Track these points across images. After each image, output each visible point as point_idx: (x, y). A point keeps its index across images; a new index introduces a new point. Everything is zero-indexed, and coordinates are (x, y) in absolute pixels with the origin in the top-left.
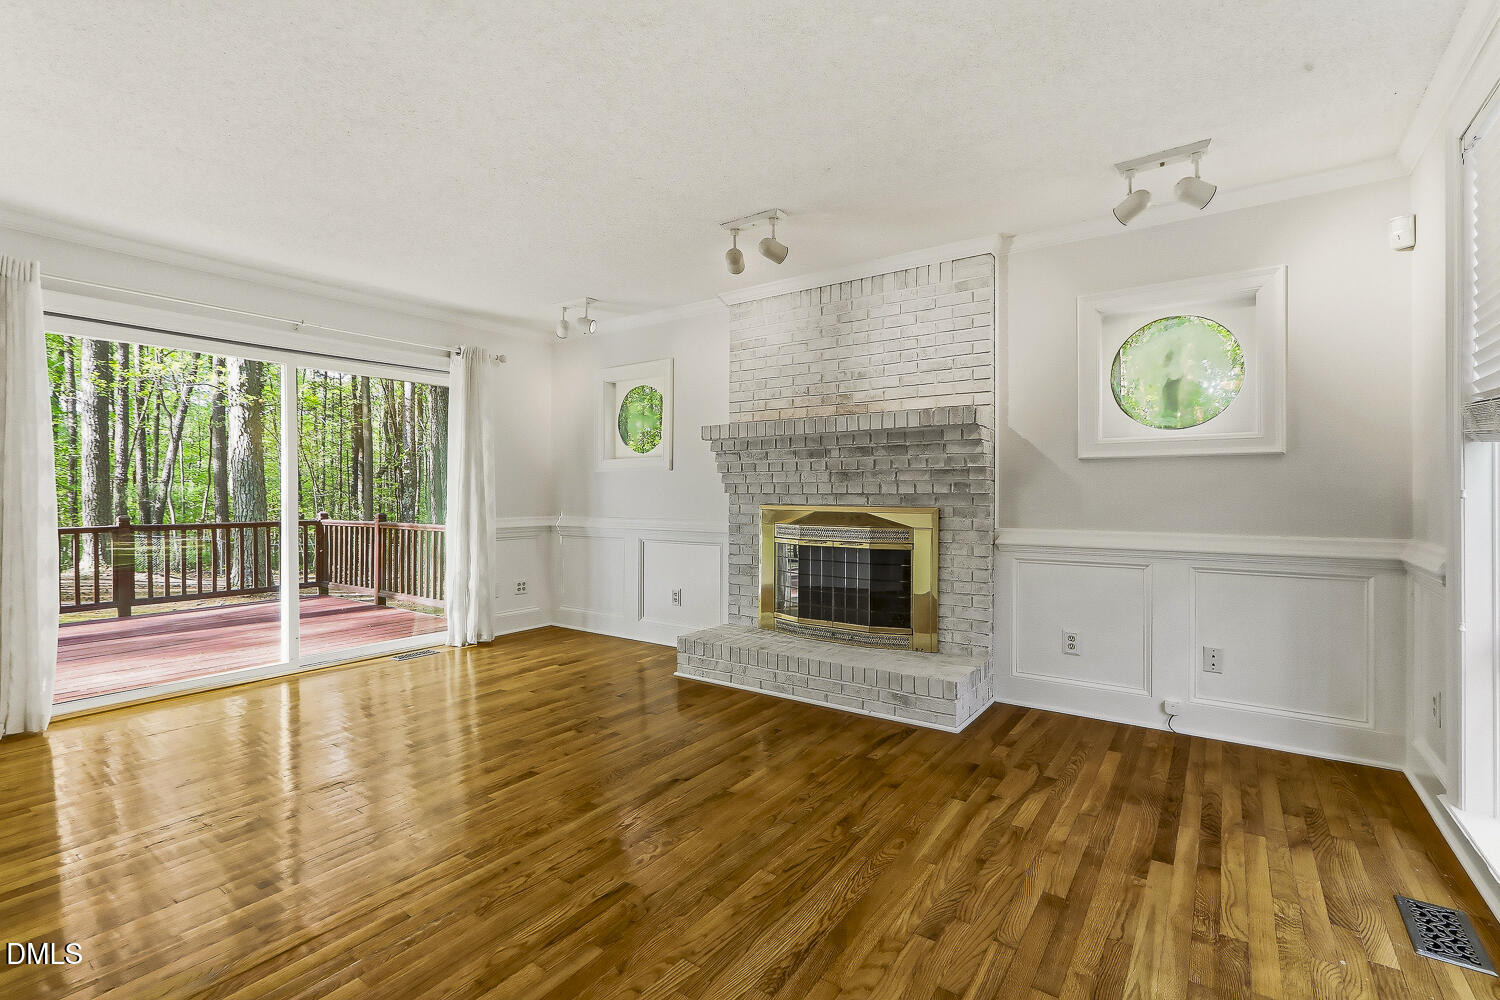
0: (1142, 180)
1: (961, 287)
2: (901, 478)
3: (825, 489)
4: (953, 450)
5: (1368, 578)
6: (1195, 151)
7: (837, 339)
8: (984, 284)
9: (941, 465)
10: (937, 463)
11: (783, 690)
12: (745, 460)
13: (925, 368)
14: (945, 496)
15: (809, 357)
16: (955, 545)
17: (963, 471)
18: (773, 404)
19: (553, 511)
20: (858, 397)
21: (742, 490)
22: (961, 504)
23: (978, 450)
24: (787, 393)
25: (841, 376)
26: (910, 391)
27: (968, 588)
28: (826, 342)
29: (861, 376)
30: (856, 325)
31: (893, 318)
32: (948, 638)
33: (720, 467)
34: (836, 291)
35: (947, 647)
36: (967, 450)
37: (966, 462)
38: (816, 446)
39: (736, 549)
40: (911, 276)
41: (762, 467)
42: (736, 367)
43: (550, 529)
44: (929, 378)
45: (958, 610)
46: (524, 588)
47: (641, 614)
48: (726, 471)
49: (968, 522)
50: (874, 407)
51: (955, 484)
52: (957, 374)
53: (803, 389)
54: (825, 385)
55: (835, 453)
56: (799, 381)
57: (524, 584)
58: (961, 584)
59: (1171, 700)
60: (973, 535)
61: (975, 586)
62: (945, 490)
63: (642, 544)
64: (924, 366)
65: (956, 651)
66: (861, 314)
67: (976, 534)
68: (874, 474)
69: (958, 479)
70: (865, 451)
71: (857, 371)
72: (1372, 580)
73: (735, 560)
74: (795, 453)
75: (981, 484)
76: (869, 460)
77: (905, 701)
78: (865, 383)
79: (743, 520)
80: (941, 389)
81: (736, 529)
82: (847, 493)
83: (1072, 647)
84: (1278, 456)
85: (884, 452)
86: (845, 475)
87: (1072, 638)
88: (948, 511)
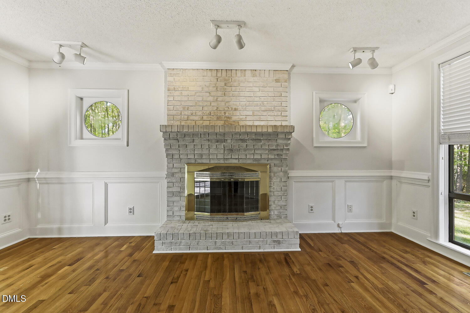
0: (359, 55)
1: (277, 81)
2: (257, 152)
3: (221, 156)
4: (280, 141)
5: (384, 181)
6: (373, 50)
7: (225, 93)
8: (286, 82)
9: (274, 147)
10: (273, 147)
11: (220, 248)
12: (181, 143)
13: (263, 109)
14: (272, 159)
15: (211, 99)
16: (275, 178)
17: (281, 150)
18: (192, 118)
19: (30, 169)
20: (234, 118)
21: (176, 156)
22: (277, 162)
23: (289, 142)
24: (200, 113)
25: (226, 109)
26: (257, 118)
27: (280, 194)
28: (219, 93)
29: (236, 110)
30: (233, 88)
31: (250, 88)
32: (272, 213)
33: (165, 145)
34: (224, 73)
35: (272, 217)
36: (285, 142)
37: (283, 146)
38: (220, 138)
39: (170, 184)
40: (257, 73)
41: (191, 146)
42: (171, 99)
43: (28, 180)
44: (265, 113)
45: (276, 202)
46: (9, 219)
47: (106, 222)
48: (169, 147)
49: (280, 169)
50: (242, 123)
51: (277, 155)
52: (276, 113)
53: (208, 112)
54: (219, 112)
55: (229, 141)
56: (205, 108)
57: (9, 216)
58: (277, 192)
59: (340, 223)
60: (281, 174)
61: (282, 192)
62: (273, 157)
63: (106, 185)
64: (263, 108)
65: (276, 217)
66: (235, 84)
67: (283, 173)
68: (245, 150)
69: (279, 152)
70: (243, 140)
71: (234, 107)
72: (385, 182)
73: (171, 190)
74: (209, 140)
75: (286, 154)
76: (244, 145)
77: (279, 242)
78: (238, 113)
79: (175, 170)
80: (270, 118)
81: (171, 175)
82: (231, 158)
83: (312, 210)
84: (365, 147)
85: (251, 141)
86: (231, 150)
87: (312, 207)
88: (272, 165)
